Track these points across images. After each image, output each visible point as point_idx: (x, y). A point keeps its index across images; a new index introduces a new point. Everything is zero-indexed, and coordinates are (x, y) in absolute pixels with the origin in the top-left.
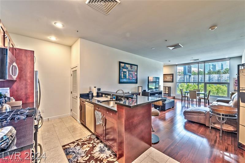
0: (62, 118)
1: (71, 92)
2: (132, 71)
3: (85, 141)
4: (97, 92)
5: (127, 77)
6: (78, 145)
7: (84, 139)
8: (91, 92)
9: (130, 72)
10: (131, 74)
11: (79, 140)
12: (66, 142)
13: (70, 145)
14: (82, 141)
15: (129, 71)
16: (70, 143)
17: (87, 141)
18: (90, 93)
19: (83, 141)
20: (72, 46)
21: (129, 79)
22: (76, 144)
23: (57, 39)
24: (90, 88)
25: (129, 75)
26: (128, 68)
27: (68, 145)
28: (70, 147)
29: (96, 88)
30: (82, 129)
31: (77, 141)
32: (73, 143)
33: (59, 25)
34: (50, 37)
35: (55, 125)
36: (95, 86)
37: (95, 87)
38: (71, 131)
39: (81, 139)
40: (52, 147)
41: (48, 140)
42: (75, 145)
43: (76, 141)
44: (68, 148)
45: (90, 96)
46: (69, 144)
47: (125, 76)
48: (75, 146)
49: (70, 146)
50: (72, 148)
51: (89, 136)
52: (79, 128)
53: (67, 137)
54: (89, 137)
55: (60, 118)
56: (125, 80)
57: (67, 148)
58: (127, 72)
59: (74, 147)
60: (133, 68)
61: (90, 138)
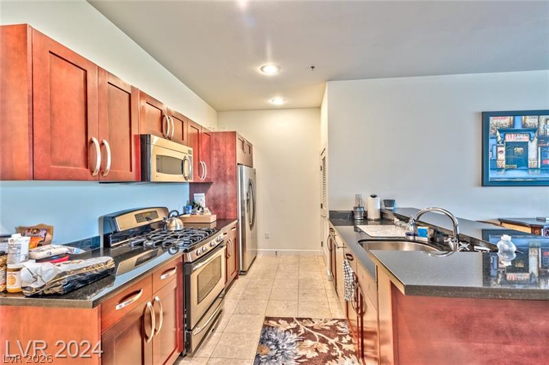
0: (302, 257)
1: (322, 205)
3: (316, 330)
4: (381, 209)
5: (535, 163)
6: (296, 330)
7: (316, 324)
8: (360, 208)
11: (304, 321)
12: (277, 311)
13: (280, 321)
14: (311, 325)
16: (283, 319)
17: (322, 330)
18: (358, 210)
19: (312, 328)
20: (321, 105)
22: (293, 325)
23: (285, 100)
24: (358, 199)
27: (277, 319)
28: (277, 327)
29: (378, 200)
30: (329, 296)
31: (300, 319)
32: (290, 320)
33: (271, 70)
34: (273, 101)
35: (282, 267)
36: (373, 194)
37: (374, 197)
38: (301, 291)
39: (311, 319)
40: (250, 311)
41: (251, 294)
42: (289, 327)
43: (298, 319)
44: (273, 327)
45: (358, 217)
46: (280, 318)
48: (288, 330)
49: (279, 323)
50: (279, 331)
51: (336, 321)
52: (322, 289)
53: (287, 301)
54: (331, 323)
55: (298, 256)
57: (269, 326)
59: (285, 331)
61: (334, 328)
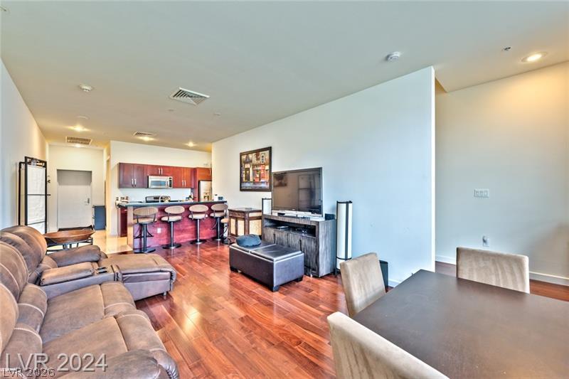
2: (259, 165)
5: (251, 179)
9: (256, 168)
10: (257, 171)
15: (254, 166)
21: (254, 182)
25: (254, 174)
26: (251, 161)
33: (191, 144)
47: (248, 178)
56: (248, 185)
58: (251, 169)
60: (261, 158)
